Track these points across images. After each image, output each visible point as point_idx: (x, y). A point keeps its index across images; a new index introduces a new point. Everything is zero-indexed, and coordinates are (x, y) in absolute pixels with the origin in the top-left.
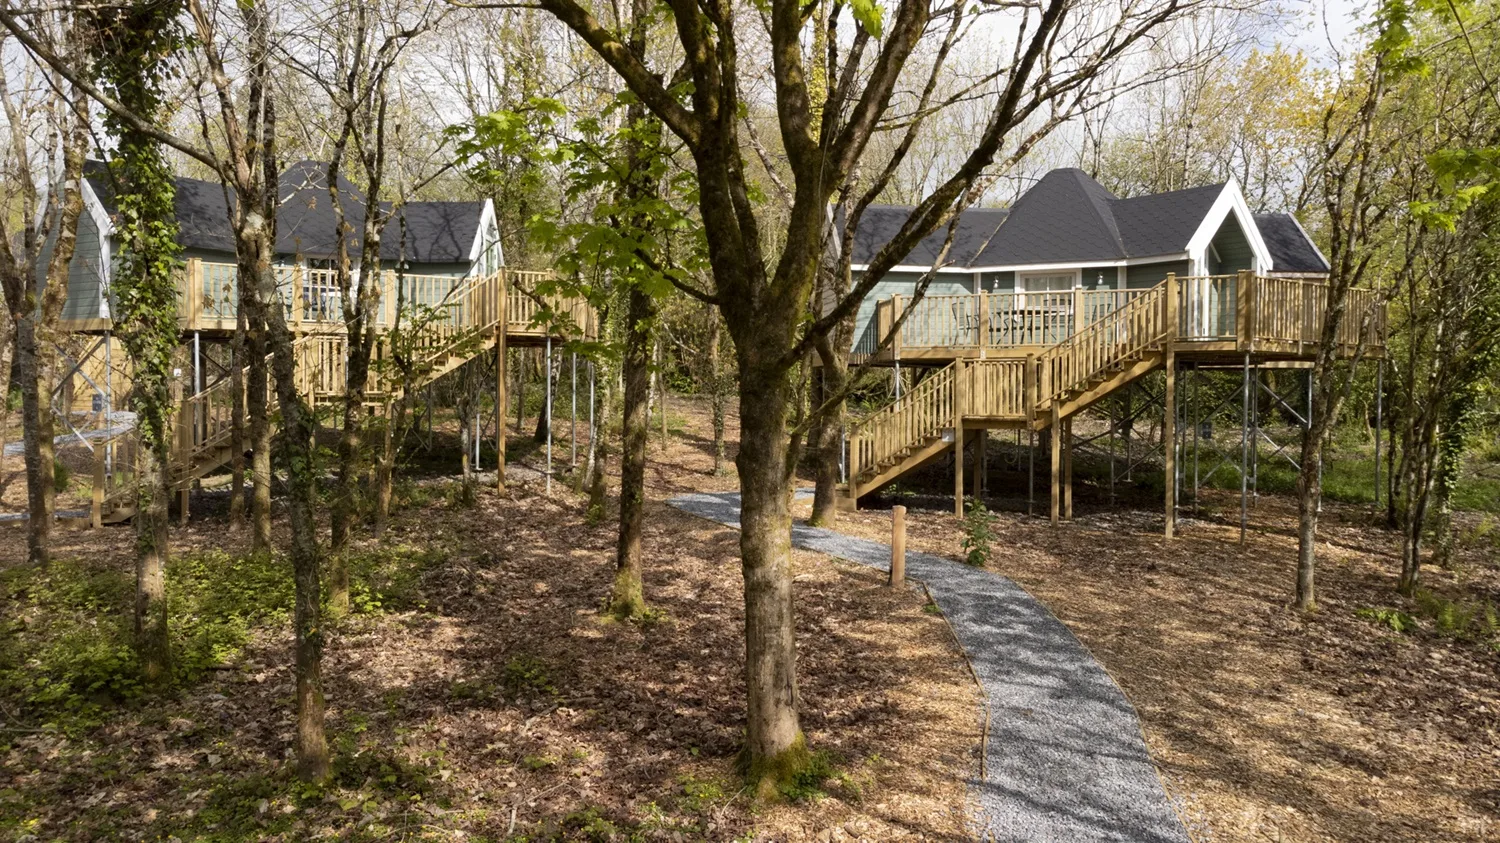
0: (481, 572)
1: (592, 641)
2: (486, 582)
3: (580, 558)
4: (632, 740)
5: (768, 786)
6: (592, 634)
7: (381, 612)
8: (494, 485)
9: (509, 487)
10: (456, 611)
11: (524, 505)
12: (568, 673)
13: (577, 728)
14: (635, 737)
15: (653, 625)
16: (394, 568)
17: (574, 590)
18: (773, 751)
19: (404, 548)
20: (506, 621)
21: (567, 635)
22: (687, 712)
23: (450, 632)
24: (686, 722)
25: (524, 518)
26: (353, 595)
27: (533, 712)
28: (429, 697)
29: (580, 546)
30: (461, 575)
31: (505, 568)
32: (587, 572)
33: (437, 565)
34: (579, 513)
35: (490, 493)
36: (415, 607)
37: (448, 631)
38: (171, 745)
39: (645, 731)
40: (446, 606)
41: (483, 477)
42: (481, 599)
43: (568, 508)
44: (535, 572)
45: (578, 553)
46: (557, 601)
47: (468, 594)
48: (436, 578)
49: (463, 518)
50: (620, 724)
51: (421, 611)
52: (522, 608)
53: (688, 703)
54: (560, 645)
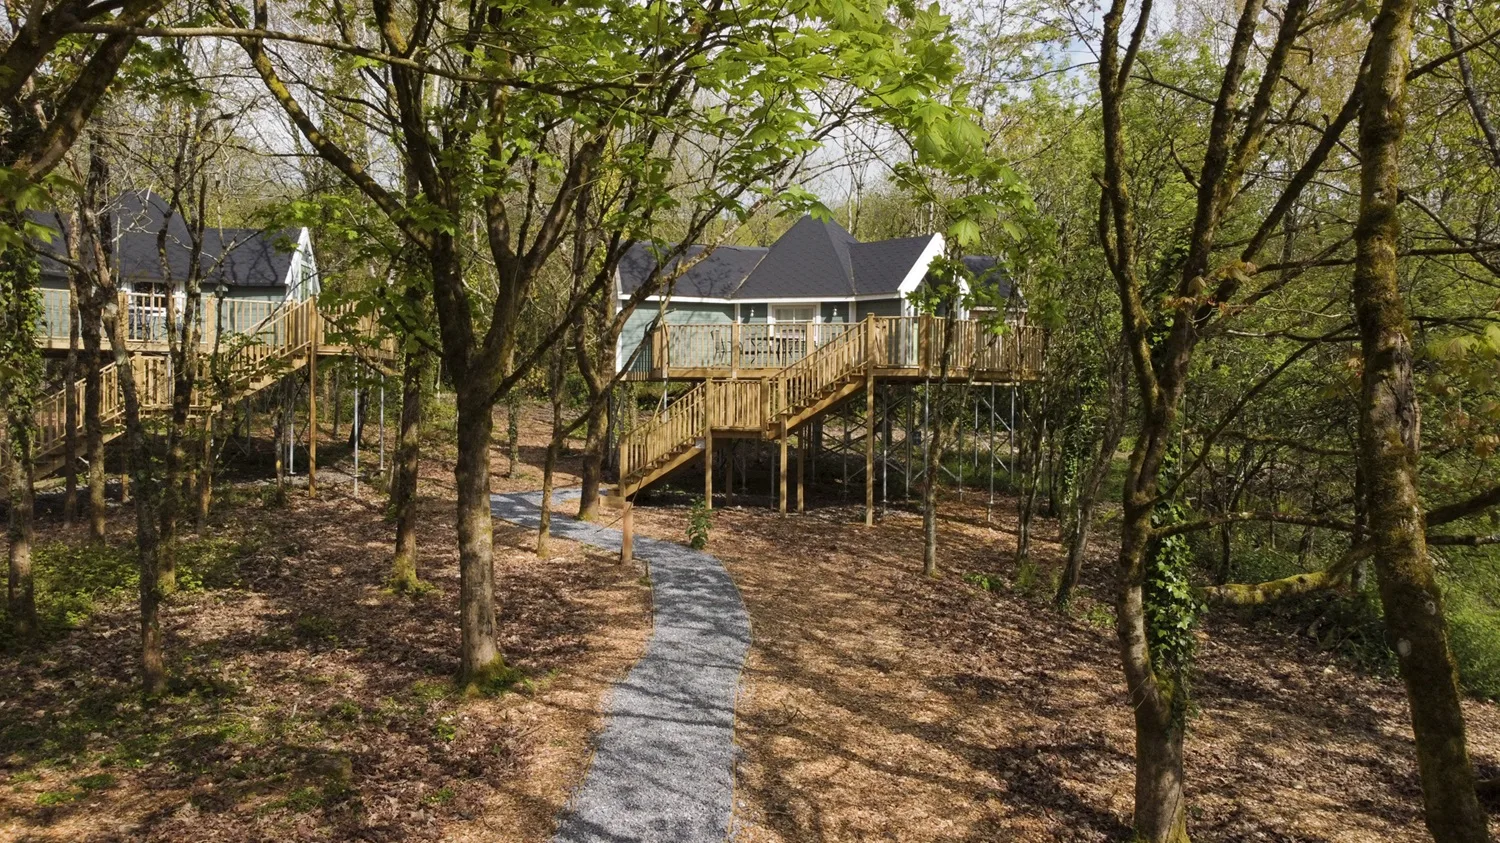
0: (288, 559)
1: (370, 608)
2: (291, 567)
3: (375, 549)
4: (388, 667)
5: (472, 688)
6: (373, 602)
7: (202, 590)
8: (306, 488)
9: (320, 489)
10: (265, 588)
11: (332, 504)
12: (349, 628)
13: (349, 661)
14: (391, 665)
15: (422, 595)
16: (212, 556)
17: (365, 573)
18: (477, 666)
19: (221, 541)
20: (305, 594)
21: (352, 605)
22: (431, 650)
23: (258, 603)
24: (430, 655)
25: (331, 516)
26: (178, 577)
27: (317, 652)
28: (237, 643)
29: (376, 540)
30: (270, 561)
31: (309, 556)
32: (377, 560)
33: (250, 554)
34: (381, 511)
35: (302, 495)
36: (230, 585)
37: (256, 602)
38: (46, 675)
39: (398, 662)
40: (255, 585)
41: (296, 480)
42: (286, 579)
43: (370, 507)
44: (332, 559)
45: (373, 544)
46: (348, 580)
47: (276, 576)
48: (249, 564)
49: (276, 517)
50: (381, 658)
51: (235, 588)
52: (319, 586)
53: (435, 645)
54: (346, 610)
